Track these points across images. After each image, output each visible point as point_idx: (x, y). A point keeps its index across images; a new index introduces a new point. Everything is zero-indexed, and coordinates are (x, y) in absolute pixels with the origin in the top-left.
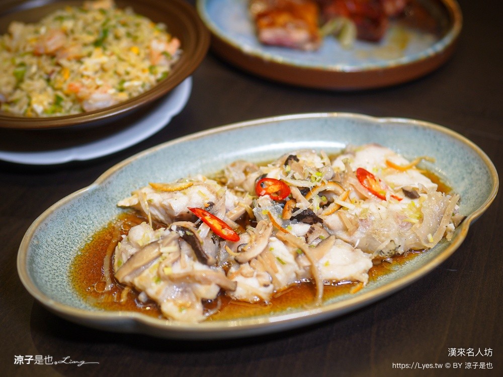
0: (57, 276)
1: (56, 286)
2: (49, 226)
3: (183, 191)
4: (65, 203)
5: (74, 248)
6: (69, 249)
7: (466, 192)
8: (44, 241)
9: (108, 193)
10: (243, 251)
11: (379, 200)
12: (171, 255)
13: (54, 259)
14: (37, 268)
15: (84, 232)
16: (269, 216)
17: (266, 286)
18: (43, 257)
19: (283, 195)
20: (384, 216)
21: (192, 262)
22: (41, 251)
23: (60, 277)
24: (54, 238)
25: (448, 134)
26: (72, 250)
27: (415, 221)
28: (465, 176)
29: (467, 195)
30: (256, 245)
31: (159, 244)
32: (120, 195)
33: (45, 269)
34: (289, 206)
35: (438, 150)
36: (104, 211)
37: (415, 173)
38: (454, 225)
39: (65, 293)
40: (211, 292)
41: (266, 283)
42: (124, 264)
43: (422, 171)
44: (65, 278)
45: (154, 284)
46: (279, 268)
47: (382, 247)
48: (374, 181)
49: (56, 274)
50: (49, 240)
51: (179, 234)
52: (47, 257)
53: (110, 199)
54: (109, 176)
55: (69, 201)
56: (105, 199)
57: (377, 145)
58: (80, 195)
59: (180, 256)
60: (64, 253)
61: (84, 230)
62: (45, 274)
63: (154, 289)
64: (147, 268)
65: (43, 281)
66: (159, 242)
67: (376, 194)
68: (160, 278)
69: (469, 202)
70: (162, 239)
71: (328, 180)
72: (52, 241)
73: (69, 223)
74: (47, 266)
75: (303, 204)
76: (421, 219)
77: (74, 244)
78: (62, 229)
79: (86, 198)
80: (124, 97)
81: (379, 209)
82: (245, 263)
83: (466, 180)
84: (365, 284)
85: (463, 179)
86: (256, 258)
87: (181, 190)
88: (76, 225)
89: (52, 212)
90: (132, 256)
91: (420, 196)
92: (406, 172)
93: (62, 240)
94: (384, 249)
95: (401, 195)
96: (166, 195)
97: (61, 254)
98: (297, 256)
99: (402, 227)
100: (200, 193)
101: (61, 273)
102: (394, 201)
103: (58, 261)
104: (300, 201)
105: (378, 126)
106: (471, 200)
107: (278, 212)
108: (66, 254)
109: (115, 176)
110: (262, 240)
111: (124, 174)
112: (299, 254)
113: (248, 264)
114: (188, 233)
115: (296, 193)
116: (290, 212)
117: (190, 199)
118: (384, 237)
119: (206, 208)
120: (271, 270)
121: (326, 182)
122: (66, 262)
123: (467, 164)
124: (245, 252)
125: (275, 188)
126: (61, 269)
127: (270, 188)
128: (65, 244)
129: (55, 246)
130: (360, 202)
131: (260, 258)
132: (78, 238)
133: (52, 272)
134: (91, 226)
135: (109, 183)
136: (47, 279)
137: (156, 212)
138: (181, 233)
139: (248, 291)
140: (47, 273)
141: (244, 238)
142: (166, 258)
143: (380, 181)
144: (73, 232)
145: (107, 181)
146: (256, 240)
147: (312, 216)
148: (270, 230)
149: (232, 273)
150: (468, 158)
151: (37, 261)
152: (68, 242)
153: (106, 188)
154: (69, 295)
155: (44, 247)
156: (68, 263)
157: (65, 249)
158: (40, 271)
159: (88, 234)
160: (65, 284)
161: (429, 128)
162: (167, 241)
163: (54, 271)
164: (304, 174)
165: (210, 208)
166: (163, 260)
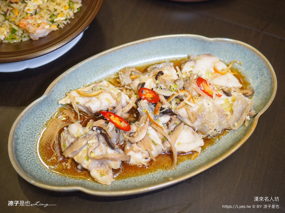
0: (30, 154)
1: (31, 161)
2: (21, 125)
3: (96, 96)
4: (29, 109)
5: (37, 133)
6: (34, 135)
7: (258, 88)
8: (20, 134)
9: (52, 97)
10: (133, 136)
11: (209, 97)
12: (94, 145)
13: (26, 143)
14: (19, 153)
15: (41, 122)
16: (147, 113)
17: (146, 158)
18: (21, 144)
19: (155, 100)
20: (211, 110)
21: (106, 148)
22: (19, 141)
23: (32, 154)
24: (25, 130)
25: (251, 49)
26: (36, 134)
27: (229, 113)
28: (258, 76)
29: (258, 90)
30: (140, 134)
31: (87, 138)
32: (59, 96)
33: (23, 152)
34: (158, 107)
35: (244, 57)
36: (51, 108)
37: (230, 75)
38: (250, 117)
39: (36, 165)
40: (117, 165)
41: (146, 157)
42: (68, 148)
43: (234, 74)
44: (34, 154)
45: (85, 161)
46: (153, 147)
47: (209, 133)
48: (206, 85)
49: (30, 153)
50: (23, 132)
51: (98, 132)
52: (23, 143)
53: (53, 100)
54: (52, 88)
55: (31, 107)
56: (51, 101)
57: (209, 55)
58: (37, 103)
59: (99, 144)
60: (31, 137)
61: (41, 121)
62: (24, 155)
63: (86, 164)
64: (81, 150)
65: (24, 160)
66: (87, 137)
67: (207, 93)
68: (88, 158)
69: (259, 95)
70: (88, 135)
71: (180, 90)
72: (24, 132)
73: (32, 119)
74: (24, 149)
75: (166, 106)
76: (232, 112)
77: (36, 131)
78: (29, 124)
79: (40, 104)
80: (54, 28)
81: (209, 104)
82: (134, 144)
83: (259, 79)
84: (199, 153)
85: (257, 78)
86: (141, 141)
87: (95, 96)
88: (36, 119)
89: (22, 116)
90: (72, 144)
91: (232, 95)
92: (225, 76)
93: (30, 130)
94: (211, 134)
95: (221, 93)
96: (87, 99)
97: (30, 139)
98: (163, 142)
99: (221, 117)
100: (107, 99)
101: (32, 151)
102: (217, 98)
103: (29, 144)
104: (164, 104)
105: (210, 43)
106: (260, 94)
107: (152, 109)
108: (33, 138)
109: (55, 86)
110: (143, 130)
111: (60, 84)
112: (164, 140)
113: (136, 144)
114: (103, 132)
115: (162, 99)
116: (159, 111)
117: (101, 103)
118: (211, 127)
119: (111, 110)
120: (149, 150)
121: (179, 91)
122: (33, 144)
123: (260, 69)
124: (134, 138)
125: (150, 96)
126: (32, 148)
127: (147, 95)
128: (31, 132)
129: (26, 135)
130: (198, 99)
131: (142, 141)
132: (38, 127)
133: (27, 152)
134: (44, 118)
135: (52, 91)
136: (25, 158)
137: (81, 108)
138: (99, 131)
139: (137, 161)
140: (25, 154)
141: (134, 128)
142: (91, 146)
143: (210, 84)
144: (35, 124)
145: (51, 91)
146: (140, 131)
147: (171, 113)
148: (148, 123)
149: (127, 150)
150: (261, 65)
151: (18, 149)
152: (33, 130)
153: (51, 95)
154: (38, 165)
155: (20, 137)
156: (35, 144)
157: (32, 135)
158: (21, 154)
159: (43, 123)
160: (35, 158)
161: (240, 44)
162: (91, 137)
163: (28, 151)
164: (167, 86)
165: (113, 110)
166: (90, 147)
